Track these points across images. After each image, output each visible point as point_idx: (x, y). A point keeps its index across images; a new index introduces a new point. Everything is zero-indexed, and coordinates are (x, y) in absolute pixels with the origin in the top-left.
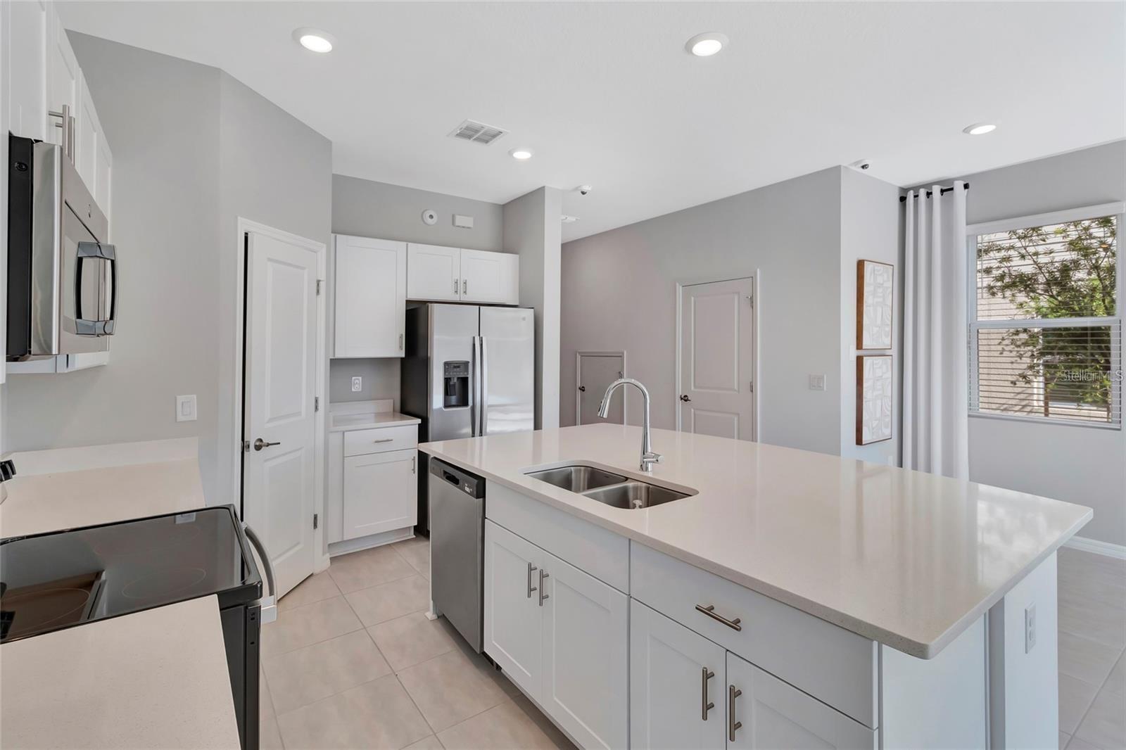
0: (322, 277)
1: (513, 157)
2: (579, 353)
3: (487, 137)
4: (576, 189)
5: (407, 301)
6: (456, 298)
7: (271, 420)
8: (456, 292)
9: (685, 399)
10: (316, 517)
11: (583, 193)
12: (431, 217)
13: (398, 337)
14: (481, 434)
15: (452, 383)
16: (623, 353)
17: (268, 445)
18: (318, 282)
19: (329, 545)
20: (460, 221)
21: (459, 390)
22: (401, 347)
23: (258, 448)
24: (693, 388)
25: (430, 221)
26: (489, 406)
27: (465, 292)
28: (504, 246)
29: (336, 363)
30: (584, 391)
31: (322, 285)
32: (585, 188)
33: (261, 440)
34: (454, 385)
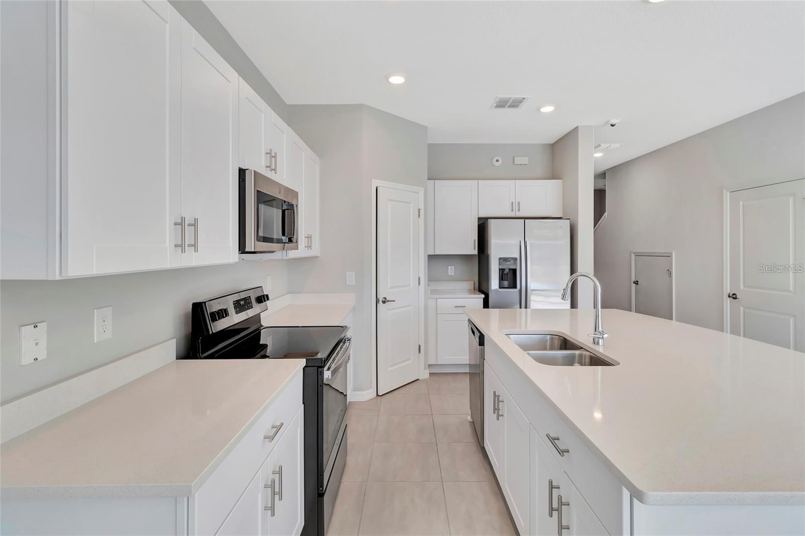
0: (422, 207)
1: (540, 112)
2: (634, 253)
3: (516, 104)
4: (607, 123)
5: (478, 218)
6: (513, 215)
7: (391, 288)
8: (512, 210)
9: (734, 297)
10: (420, 346)
11: (612, 125)
12: (497, 161)
13: (473, 241)
14: (526, 307)
15: (505, 272)
16: (672, 254)
17: (388, 301)
18: (419, 210)
19: (429, 365)
20: (518, 161)
21: (510, 277)
22: (475, 249)
23: (384, 302)
24: (742, 287)
25: (497, 164)
26: (532, 290)
27: (519, 210)
28: (554, 175)
29: (432, 258)
30: (637, 284)
31: (422, 212)
32: (613, 122)
33: (385, 298)
34: (507, 274)
